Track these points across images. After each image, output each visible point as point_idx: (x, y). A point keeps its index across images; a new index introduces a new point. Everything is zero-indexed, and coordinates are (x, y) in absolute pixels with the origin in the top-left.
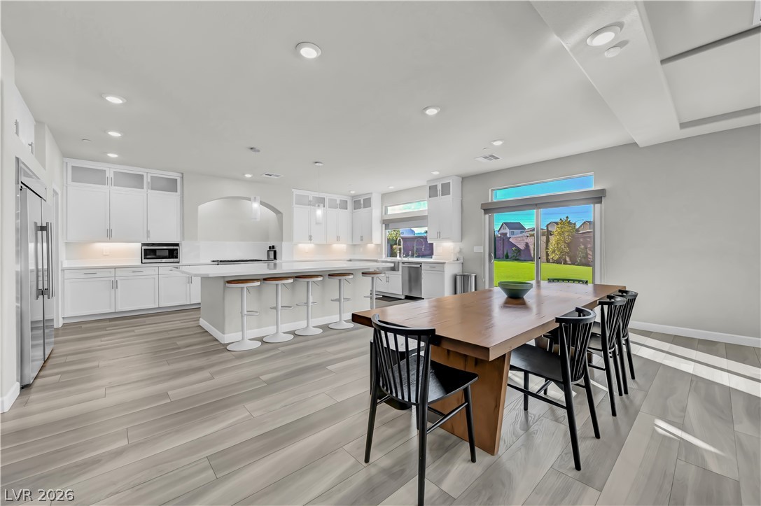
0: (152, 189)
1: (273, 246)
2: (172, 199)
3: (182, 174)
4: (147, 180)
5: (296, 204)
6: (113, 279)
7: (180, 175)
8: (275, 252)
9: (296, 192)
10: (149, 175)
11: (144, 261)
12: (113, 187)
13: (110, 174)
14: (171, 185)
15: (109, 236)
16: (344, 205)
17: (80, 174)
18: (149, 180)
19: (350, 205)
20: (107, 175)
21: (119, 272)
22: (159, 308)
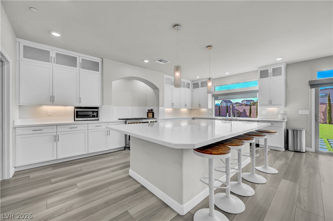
0: (83, 68)
1: (152, 110)
2: (95, 76)
3: (102, 59)
4: (79, 61)
5: (166, 84)
6: (55, 134)
7: (101, 60)
8: (153, 113)
9: (166, 76)
10: (81, 58)
11: (76, 119)
12: (55, 64)
13: (53, 55)
14: (94, 66)
15: (52, 101)
16: (188, 86)
17: (30, 52)
18: (81, 61)
19: (191, 86)
20: (51, 55)
21: (60, 129)
22: (88, 154)
